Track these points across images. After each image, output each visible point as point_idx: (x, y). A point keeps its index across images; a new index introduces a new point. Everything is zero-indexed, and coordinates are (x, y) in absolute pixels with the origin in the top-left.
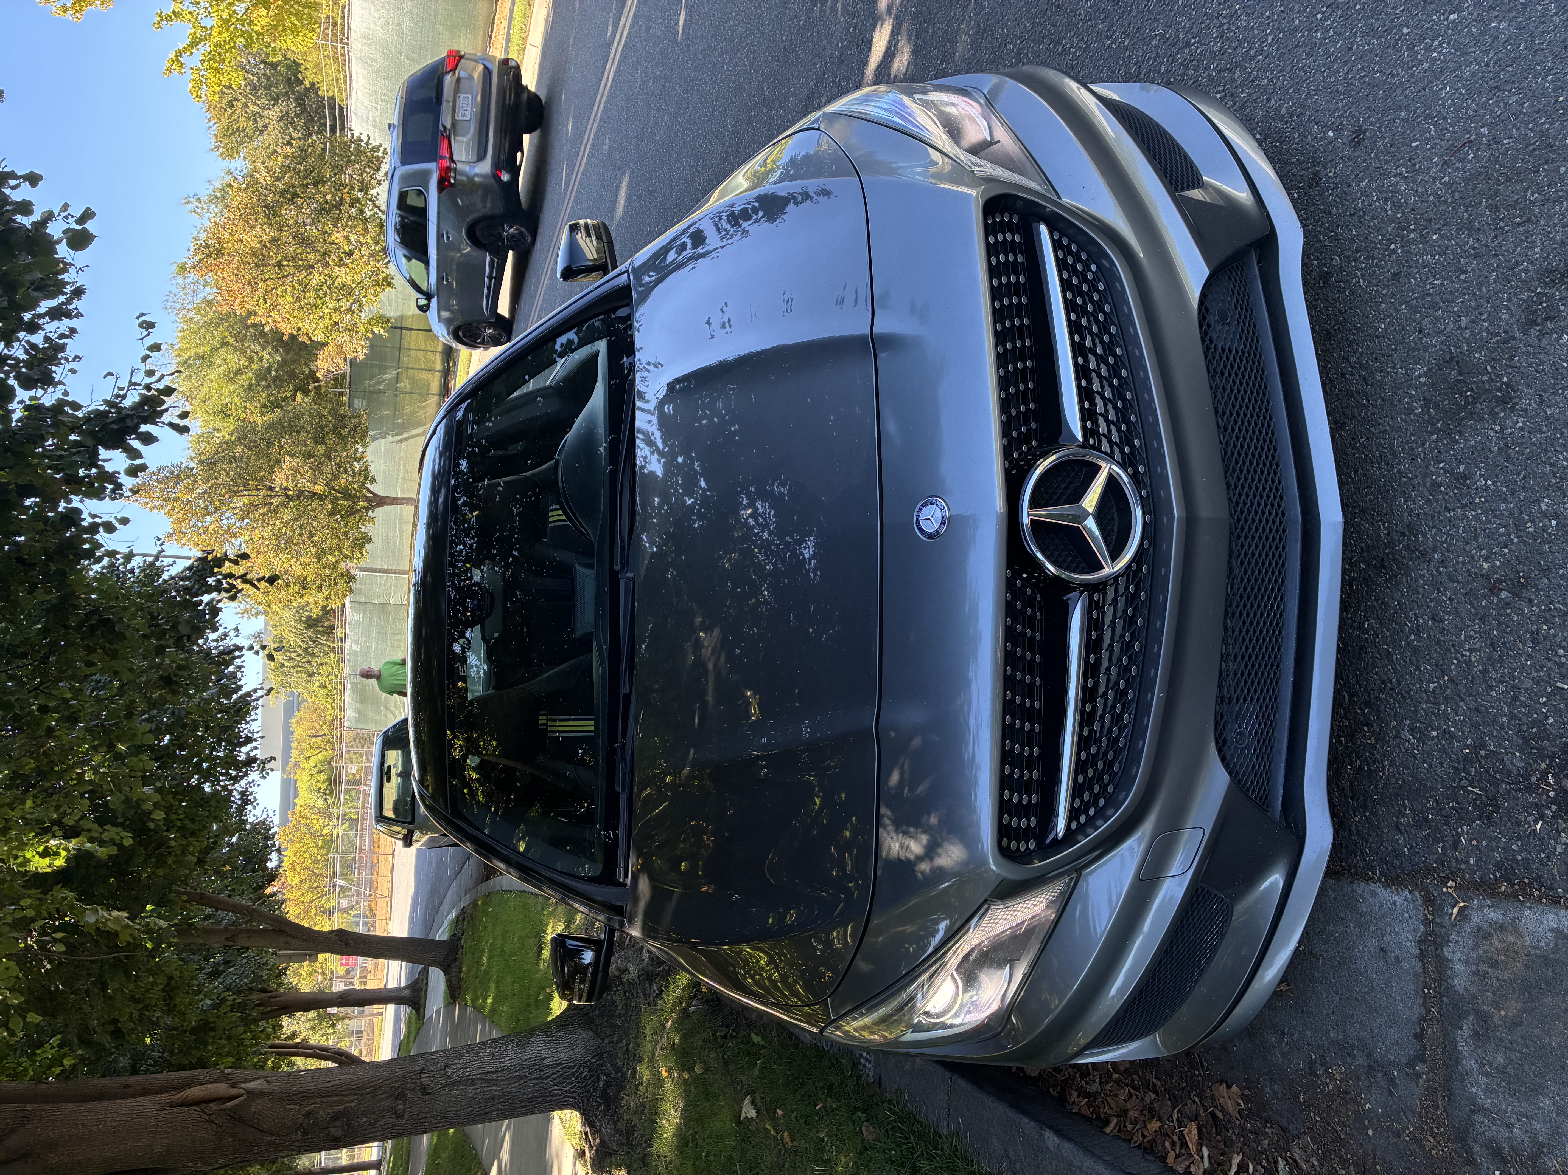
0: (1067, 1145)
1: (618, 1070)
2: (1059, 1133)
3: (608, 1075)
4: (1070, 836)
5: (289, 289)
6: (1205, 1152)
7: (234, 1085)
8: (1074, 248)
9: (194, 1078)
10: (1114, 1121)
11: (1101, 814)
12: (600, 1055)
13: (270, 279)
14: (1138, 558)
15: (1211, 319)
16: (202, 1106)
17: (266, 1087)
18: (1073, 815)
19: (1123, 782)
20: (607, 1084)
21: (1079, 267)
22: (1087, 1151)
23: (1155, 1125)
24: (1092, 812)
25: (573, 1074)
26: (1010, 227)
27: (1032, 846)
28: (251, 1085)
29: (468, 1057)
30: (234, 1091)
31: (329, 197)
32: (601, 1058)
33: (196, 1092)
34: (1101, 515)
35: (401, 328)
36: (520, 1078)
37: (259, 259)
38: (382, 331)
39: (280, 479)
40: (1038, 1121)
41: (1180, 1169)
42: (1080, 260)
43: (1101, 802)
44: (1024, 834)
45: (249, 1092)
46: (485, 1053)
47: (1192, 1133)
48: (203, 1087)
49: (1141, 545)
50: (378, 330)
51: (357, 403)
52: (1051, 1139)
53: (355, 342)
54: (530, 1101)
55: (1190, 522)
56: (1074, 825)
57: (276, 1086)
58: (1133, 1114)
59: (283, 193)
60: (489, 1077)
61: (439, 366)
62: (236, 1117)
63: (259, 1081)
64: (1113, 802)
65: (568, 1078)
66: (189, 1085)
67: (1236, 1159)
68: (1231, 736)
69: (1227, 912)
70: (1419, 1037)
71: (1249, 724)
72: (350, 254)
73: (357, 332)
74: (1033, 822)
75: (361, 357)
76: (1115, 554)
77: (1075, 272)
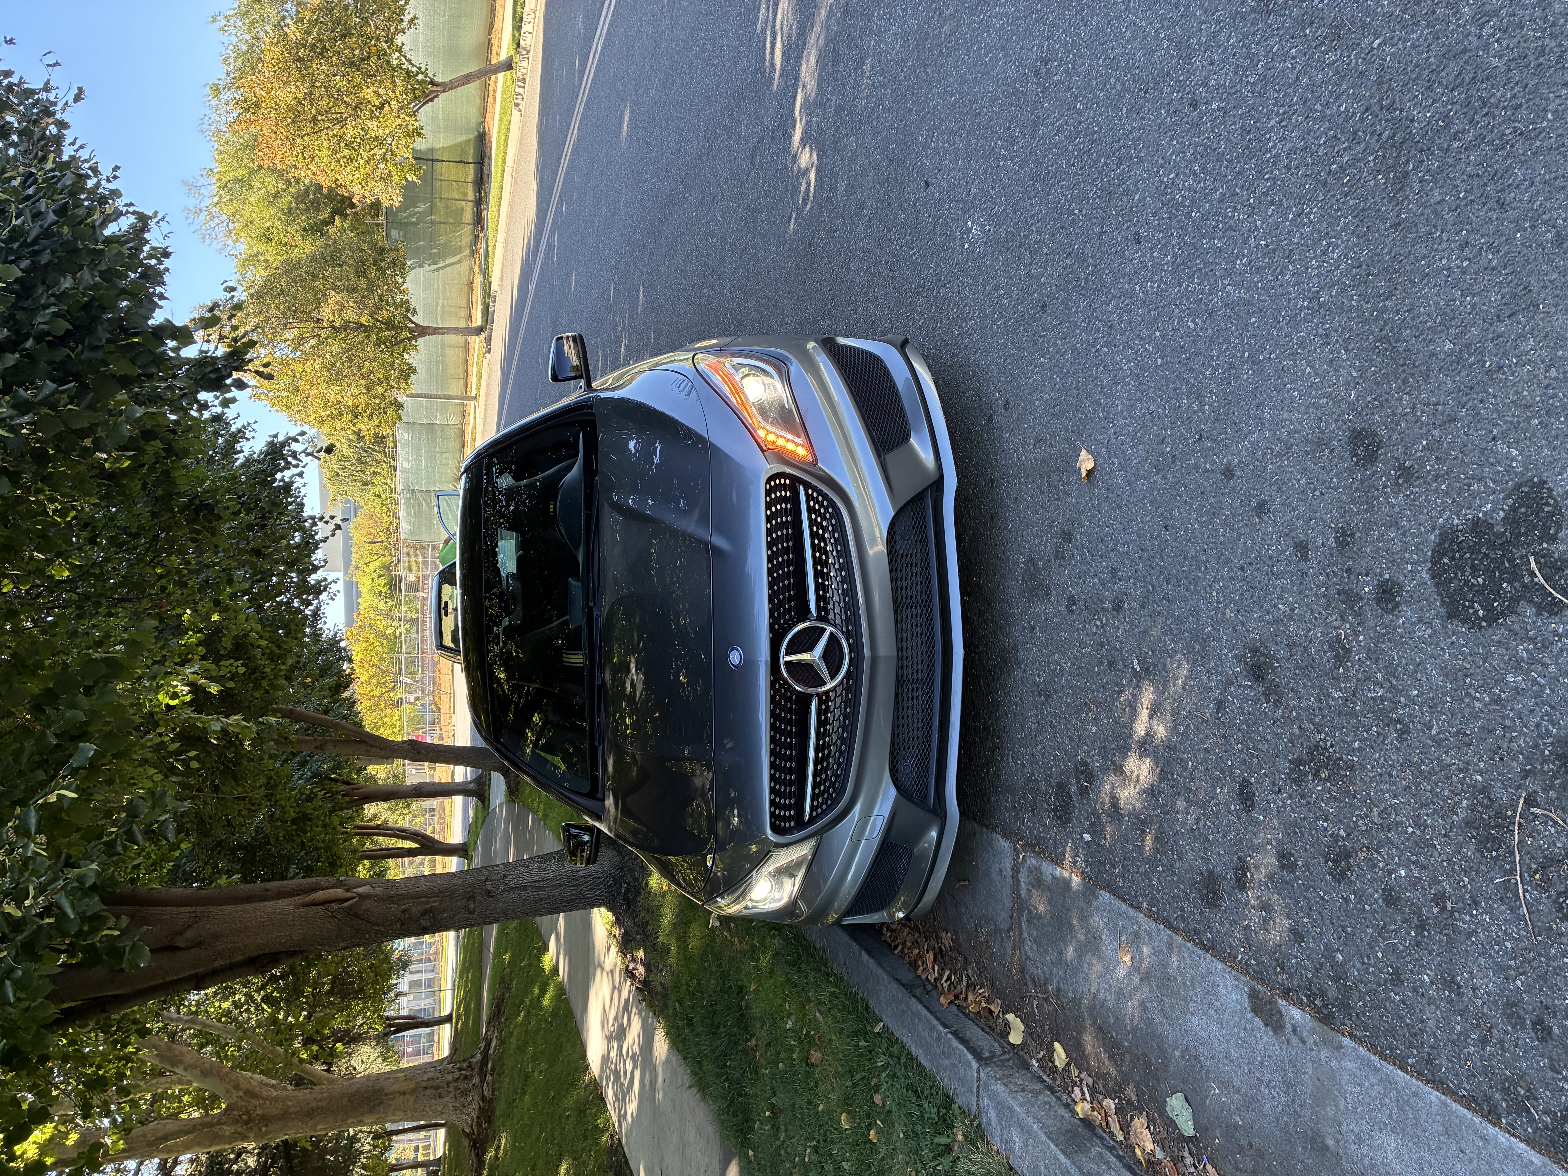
0: (871, 961)
1: (636, 880)
2: (869, 953)
3: (628, 884)
4: (812, 820)
5: (325, 143)
6: (936, 968)
7: (348, 890)
8: (820, 498)
9: (317, 883)
10: (900, 947)
11: (830, 808)
12: (622, 869)
13: (308, 134)
14: (848, 675)
15: (897, 537)
16: (327, 905)
17: (371, 891)
18: (813, 808)
19: (841, 792)
20: (628, 890)
21: (822, 511)
22: (880, 964)
23: (916, 951)
24: (824, 807)
25: (601, 883)
26: (784, 487)
27: (792, 824)
28: (360, 890)
29: (521, 869)
30: (349, 895)
31: (357, 52)
32: (623, 870)
33: (320, 895)
34: (825, 656)
35: (433, 160)
36: (561, 885)
37: (295, 114)
38: (415, 178)
39: (326, 313)
40: (861, 945)
41: (924, 977)
42: (823, 506)
43: (829, 802)
44: (789, 819)
45: (360, 895)
46: (534, 867)
47: (930, 956)
48: (326, 892)
49: (848, 670)
50: (411, 177)
51: (395, 233)
52: (865, 956)
53: (390, 190)
54: (569, 902)
55: (874, 659)
56: (814, 814)
57: (379, 891)
58: (909, 944)
59: (313, 47)
60: (537, 884)
61: (471, 196)
62: (351, 913)
63: (366, 887)
64: (836, 802)
65: (597, 885)
66: (314, 889)
67: (947, 973)
68: (900, 767)
69: (911, 852)
70: (1011, 917)
71: (912, 761)
72: (381, 107)
73: (391, 181)
74: (792, 813)
75: (397, 204)
76: (833, 677)
77: (820, 515)
